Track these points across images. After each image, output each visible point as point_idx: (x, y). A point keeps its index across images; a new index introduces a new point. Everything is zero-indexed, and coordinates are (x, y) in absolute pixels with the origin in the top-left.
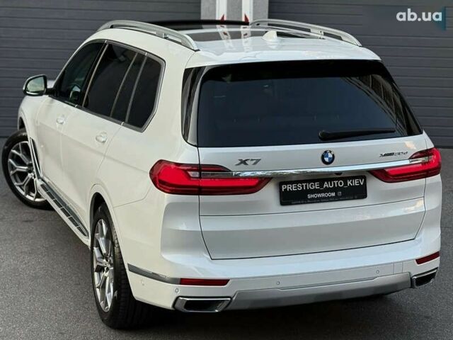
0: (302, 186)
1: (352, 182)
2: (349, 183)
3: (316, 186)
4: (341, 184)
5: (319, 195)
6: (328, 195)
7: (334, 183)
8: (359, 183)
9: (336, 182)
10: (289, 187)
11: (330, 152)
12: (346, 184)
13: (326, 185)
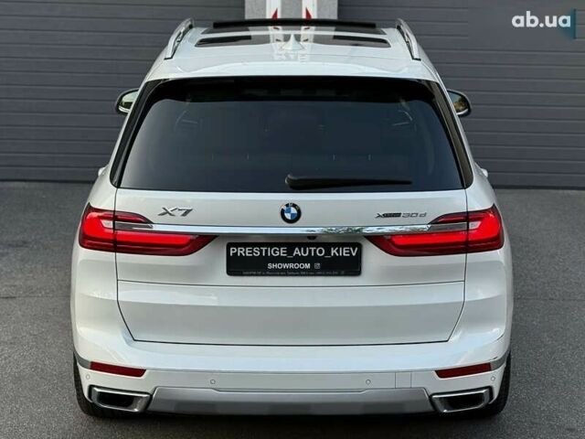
0: (261, 251)
1: (338, 251)
2: (333, 251)
3: (282, 252)
4: (320, 252)
5: (285, 266)
6: (299, 266)
7: (310, 251)
8: (350, 253)
9: (313, 249)
10: (240, 251)
11: (294, 206)
12: (328, 252)
13: (297, 252)
